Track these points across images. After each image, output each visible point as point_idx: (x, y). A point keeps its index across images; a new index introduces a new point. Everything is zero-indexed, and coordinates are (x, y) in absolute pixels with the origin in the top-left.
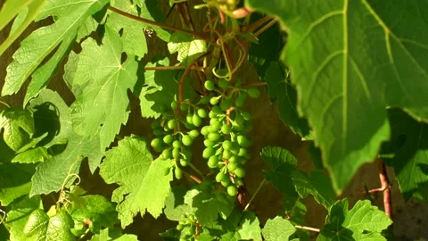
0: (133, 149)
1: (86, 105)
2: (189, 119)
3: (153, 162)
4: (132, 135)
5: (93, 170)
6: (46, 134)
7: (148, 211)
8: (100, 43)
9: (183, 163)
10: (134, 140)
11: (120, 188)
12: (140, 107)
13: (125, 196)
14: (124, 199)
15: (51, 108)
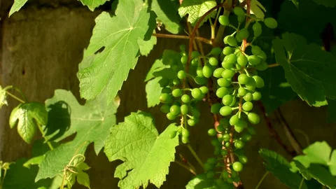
0: (139, 124)
1: (95, 70)
2: (199, 72)
3: (158, 137)
4: (139, 111)
5: (97, 151)
6: (58, 131)
7: (151, 182)
8: (112, 14)
9: (191, 122)
10: (141, 116)
11: (123, 165)
12: (146, 99)
13: (128, 171)
14: (127, 175)
15: (64, 106)
